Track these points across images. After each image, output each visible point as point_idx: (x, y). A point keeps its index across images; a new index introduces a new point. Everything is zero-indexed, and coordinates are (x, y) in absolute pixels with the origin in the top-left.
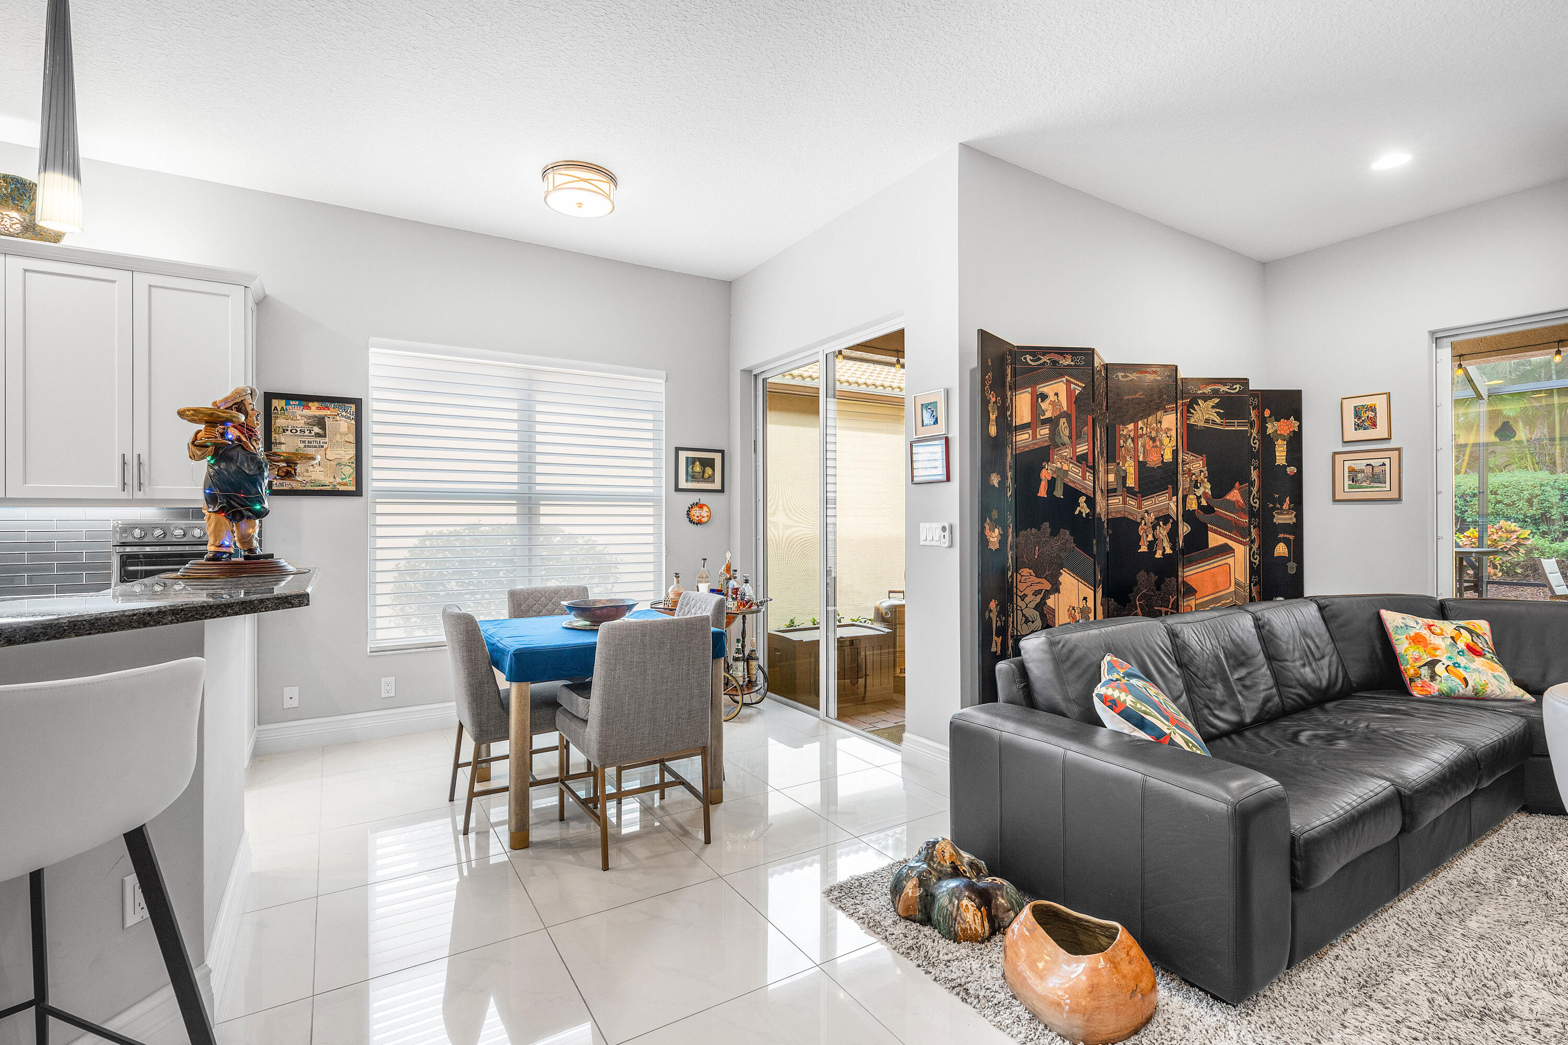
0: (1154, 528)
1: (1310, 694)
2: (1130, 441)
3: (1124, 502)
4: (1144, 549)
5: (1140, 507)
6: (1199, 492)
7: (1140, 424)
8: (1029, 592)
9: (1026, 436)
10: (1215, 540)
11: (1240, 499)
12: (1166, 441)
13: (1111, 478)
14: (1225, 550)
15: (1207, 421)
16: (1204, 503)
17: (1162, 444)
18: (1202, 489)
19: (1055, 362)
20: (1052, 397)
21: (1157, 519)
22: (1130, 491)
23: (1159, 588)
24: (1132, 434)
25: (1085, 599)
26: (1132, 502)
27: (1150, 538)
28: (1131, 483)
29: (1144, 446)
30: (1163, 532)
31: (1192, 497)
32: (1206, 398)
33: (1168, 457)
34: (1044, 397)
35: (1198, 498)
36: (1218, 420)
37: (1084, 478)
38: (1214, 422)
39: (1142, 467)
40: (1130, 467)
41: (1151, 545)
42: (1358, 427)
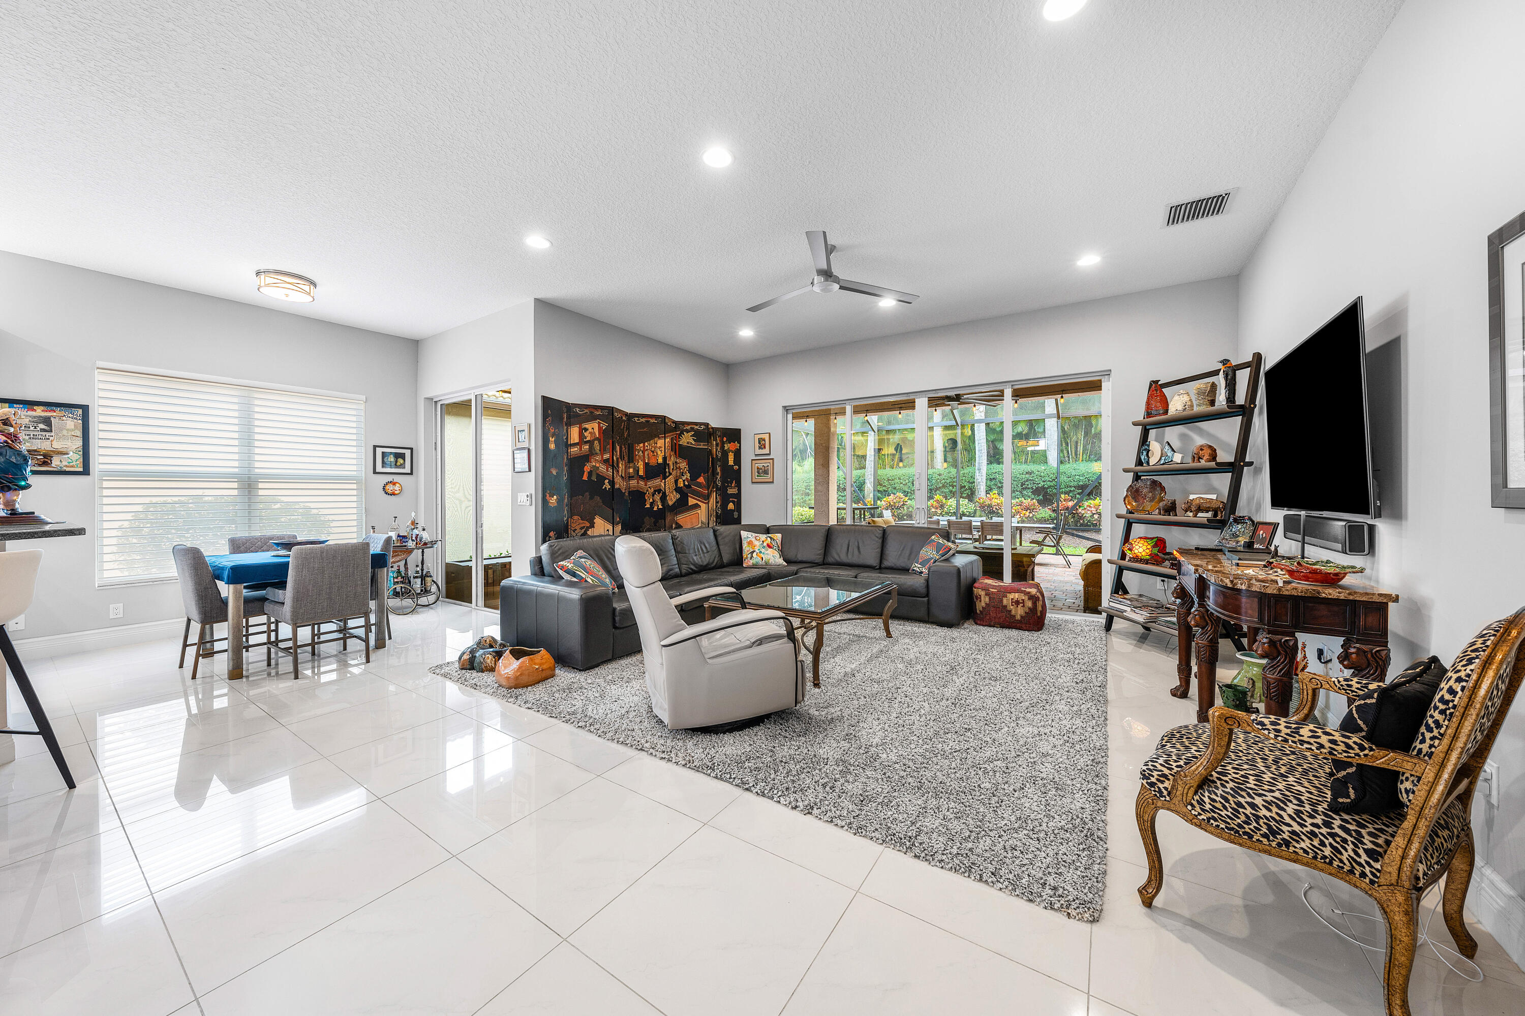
0: (653, 496)
1: (696, 567)
2: (641, 452)
3: (638, 483)
4: (648, 506)
5: (646, 485)
6: (684, 478)
7: (646, 444)
8: (578, 528)
9: (576, 449)
10: (691, 501)
11: (703, 481)
12: (659, 453)
13: (631, 470)
14: (696, 506)
15: (688, 443)
16: (686, 483)
17: (657, 454)
18: (686, 476)
19: (592, 413)
20: (590, 430)
21: (655, 491)
22: (641, 477)
23: (655, 525)
24: (642, 449)
25: (608, 530)
26: (642, 483)
27: (651, 501)
28: (641, 473)
29: (648, 455)
30: (657, 497)
31: (681, 480)
32: (688, 431)
33: (660, 461)
34: (586, 430)
35: (684, 481)
36: (693, 443)
37: (607, 470)
38: (691, 444)
39: (646, 465)
40: (641, 465)
41: (652, 504)
42: (760, 448)
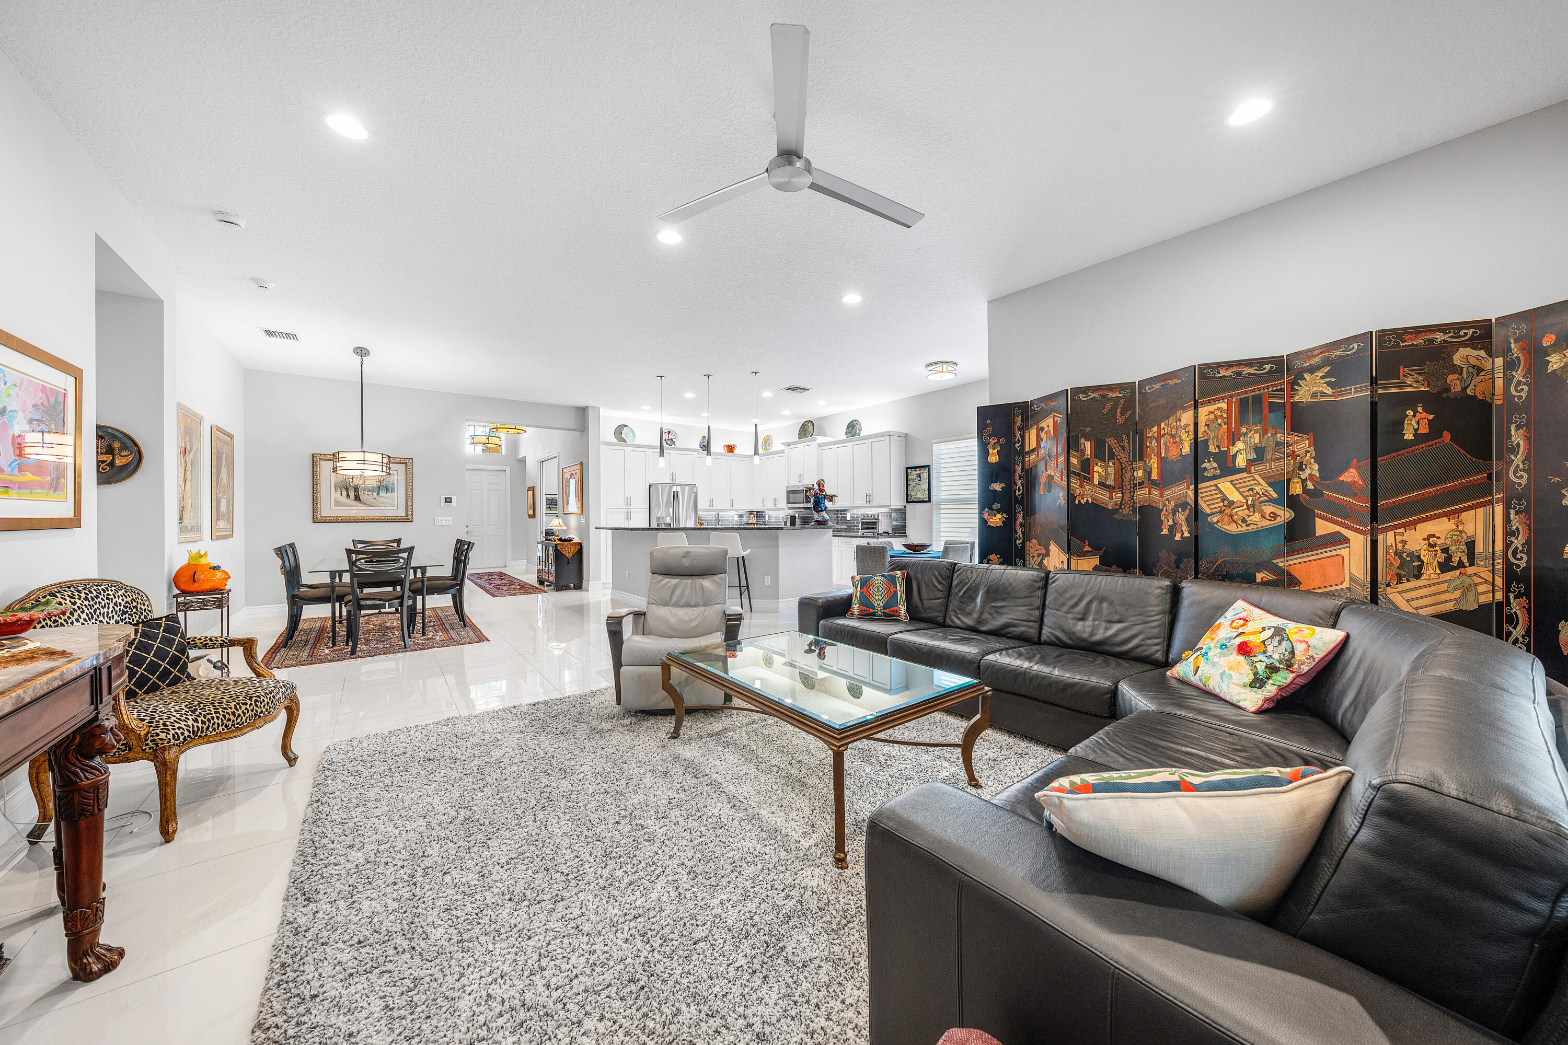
0: (1174, 514)
2: (1154, 441)
3: (1150, 493)
4: (1165, 532)
5: (1162, 496)
7: (1163, 425)
9: (1034, 456)
10: (1323, 527)
11: (1357, 479)
12: (1184, 436)
13: (1140, 473)
14: (1338, 540)
15: (1314, 395)
17: (1181, 440)
19: (1047, 405)
20: (1046, 429)
21: (1177, 506)
22: (1154, 483)
23: (1178, 567)
24: (1156, 435)
25: (1062, 562)
26: (1156, 492)
27: (1171, 522)
28: (1154, 476)
29: (1165, 444)
30: (1181, 517)
32: (1312, 370)
33: (1186, 449)
34: (1042, 429)
35: (1304, 481)
36: (1328, 391)
38: (1323, 394)
39: (1162, 461)
40: (1154, 463)
41: (1172, 528)
